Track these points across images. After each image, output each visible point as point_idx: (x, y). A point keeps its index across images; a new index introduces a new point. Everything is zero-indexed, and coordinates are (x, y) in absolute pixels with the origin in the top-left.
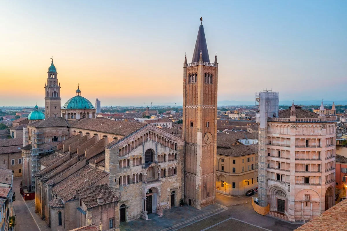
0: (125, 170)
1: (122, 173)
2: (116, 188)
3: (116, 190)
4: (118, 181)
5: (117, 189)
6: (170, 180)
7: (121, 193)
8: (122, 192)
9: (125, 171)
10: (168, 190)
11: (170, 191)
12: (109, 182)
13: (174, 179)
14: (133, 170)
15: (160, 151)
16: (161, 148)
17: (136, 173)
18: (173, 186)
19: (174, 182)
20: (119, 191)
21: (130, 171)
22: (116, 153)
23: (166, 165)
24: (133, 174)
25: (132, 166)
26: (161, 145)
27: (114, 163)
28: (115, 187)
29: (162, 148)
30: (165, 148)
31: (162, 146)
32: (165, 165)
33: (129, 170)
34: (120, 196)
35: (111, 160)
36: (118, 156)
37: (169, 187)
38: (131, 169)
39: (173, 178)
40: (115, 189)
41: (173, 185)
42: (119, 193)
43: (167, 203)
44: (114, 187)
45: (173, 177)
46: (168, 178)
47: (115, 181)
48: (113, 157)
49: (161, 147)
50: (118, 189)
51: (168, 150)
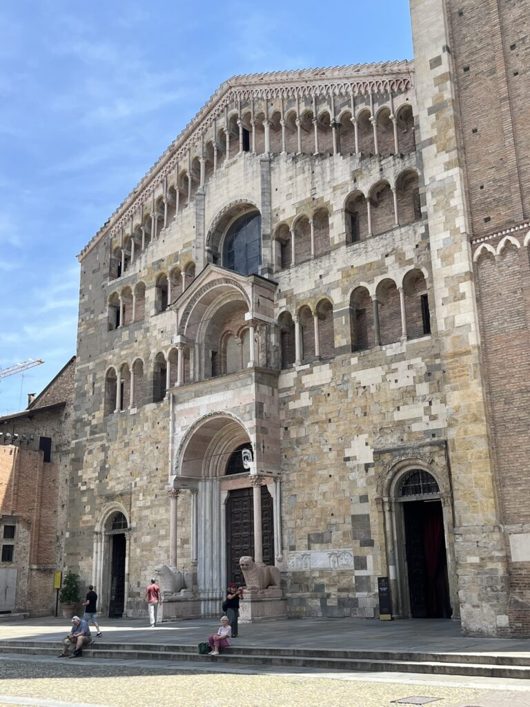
0: (125, 335)
1: (117, 350)
2: (94, 422)
3: (93, 433)
4: (100, 388)
5: (96, 426)
6: (369, 377)
7: (109, 447)
8: (112, 447)
9: (127, 342)
10: (362, 451)
11: (371, 460)
12: (73, 396)
13: (402, 365)
14: (155, 333)
15: (289, 196)
16: (291, 178)
17: (166, 348)
18: (401, 423)
19: (408, 394)
20: (101, 439)
21: (145, 337)
22: (99, 269)
23: (335, 276)
24: (154, 351)
25: (153, 312)
26: (295, 159)
27: (92, 312)
28: (90, 418)
29: (300, 178)
30: (318, 169)
31: (299, 164)
32: (327, 274)
33: (139, 335)
34: (105, 462)
35: (83, 301)
36: (105, 276)
37: (360, 431)
38: (147, 330)
39: (400, 358)
40: (88, 429)
41: (398, 416)
42: (104, 449)
43: (360, 563)
44: (85, 416)
45: (390, 350)
46: (354, 361)
47: (91, 394)
48: (90, 286)
49: (290, 174)
50: (102, 431)
51: (337, 174)
